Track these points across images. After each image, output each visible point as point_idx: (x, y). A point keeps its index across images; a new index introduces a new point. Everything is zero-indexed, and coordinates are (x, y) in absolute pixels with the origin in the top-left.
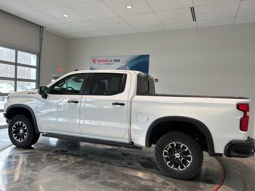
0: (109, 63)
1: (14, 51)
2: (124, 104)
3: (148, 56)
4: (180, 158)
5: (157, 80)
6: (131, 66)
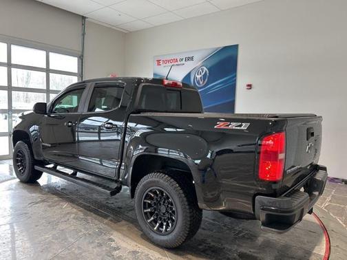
0: (179, 63)
1: (44, 53)
3: (236, 47)
5: (250, 86)
6: (209, 66)
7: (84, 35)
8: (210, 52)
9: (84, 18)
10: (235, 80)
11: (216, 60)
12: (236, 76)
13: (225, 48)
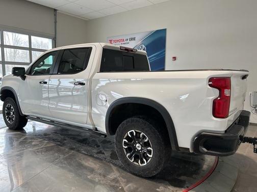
0: (125, 42)
1: (27, 36)
2: (84, 84)
3: (165, 30)
4: (142, 150)
5: (175, 58)
6: (146, 44)
7: (56, 22)
8: (147, 34)
9: (55, 10)
10: (165, 54)
11: (152, 39)
12: (165, 51)
13: (157, 31)
